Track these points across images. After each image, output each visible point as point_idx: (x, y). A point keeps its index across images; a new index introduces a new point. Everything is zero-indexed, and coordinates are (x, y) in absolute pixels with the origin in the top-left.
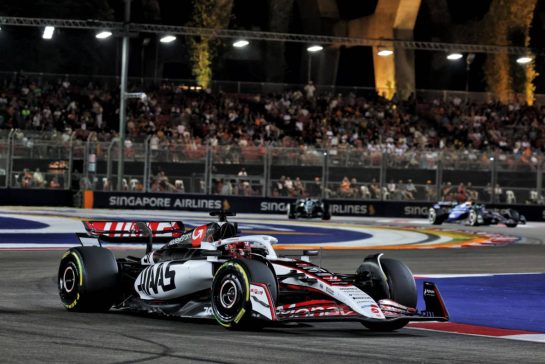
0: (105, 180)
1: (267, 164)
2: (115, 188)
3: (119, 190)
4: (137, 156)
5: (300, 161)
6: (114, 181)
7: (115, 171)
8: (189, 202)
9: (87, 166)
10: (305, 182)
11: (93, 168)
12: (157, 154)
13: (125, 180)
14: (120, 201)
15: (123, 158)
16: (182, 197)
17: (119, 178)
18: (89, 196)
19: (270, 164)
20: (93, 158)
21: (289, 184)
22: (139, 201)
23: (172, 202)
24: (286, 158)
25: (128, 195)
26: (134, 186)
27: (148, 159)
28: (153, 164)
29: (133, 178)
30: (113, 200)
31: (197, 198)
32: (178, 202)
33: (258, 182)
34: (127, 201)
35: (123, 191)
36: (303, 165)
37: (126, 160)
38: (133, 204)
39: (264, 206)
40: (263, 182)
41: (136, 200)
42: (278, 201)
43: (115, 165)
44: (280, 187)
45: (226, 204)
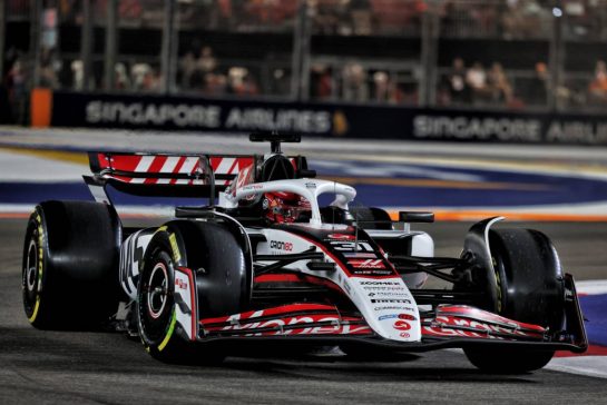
0: (78, 66)
1: (430, 34)
2: (99, 82)
3: (107, 88)
4: (148, 15)
6: (96, 70)
7: (99, 46)
9: (37, 37)
10: (513, 74)
11: (50, 39)
12: (190, 12)
13: (120, 68)
14: (110, 111)
15: (117, 18)
16: (245, 105)
17: (109, 63)
18: (41, 102)
19: (436, 33)
20: (50, 18)
21: (477, 78)
22: (151, 113)
23: (223, 116)
24: (471, 23)
25: (128, 100)
26: (140, 80)
27: (171, 22)
28: (182, 34)
30: (94, 110)
31: (276, 108)
32: (235, 117)
33: (408, 73)
34: (127, 113)
35: (118, 91)
36: (508, 36)
37: (124, 23)
38: (138, 119)
39: (422, 125)
40: (419, 73)
41: (144, 109)
42: (453, 114)
43: (99, 34)
44: (457, 83)
45: (340, 121)
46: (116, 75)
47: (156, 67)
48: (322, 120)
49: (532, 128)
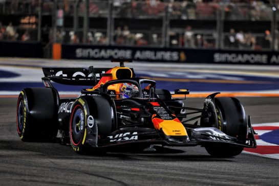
0: (72, 33)
1: (221, 19)
2: (81, 40)
3: (84, 43)
4: (101, 12)
5: (250, 16)
6: (80, 35)
7: (81, 25)
8: (149, 54)
9: (55, 21)
10: (255, 35)
11: (60, 22)
12: (119, 10)
13: (90, 34)
14: (85, 52)
15: (88, 13)
16: (142, 49)
17: (85, 32)
18: (57, 49)
19: (223, 18)
20: (60, 13)
21: (240, 37)
22: (103, 53)
23: (133, 54)
24: (237, 14)
25: (93, 47)
26: (98, 39)
27: (111, 14)
28: (116, 19)
29: (98, 32)
30: (79, 52)
31: (156, 50)
32: (138, 54)
33: (211, 35)
34: (93, 53)
35: (89, 44)
36: (253, 19)
37: (91, 15)
38: (97, 56)
39: (217, 57)
40: (216, 35)
41: (100, 51)
42: (230, 52)
43: (81, 20)
44: (232, 39)
45: (183, 56)
46: (88, 37)
47: (105, 34)
48: (175, 55)
49: (264, 58)
